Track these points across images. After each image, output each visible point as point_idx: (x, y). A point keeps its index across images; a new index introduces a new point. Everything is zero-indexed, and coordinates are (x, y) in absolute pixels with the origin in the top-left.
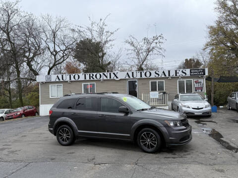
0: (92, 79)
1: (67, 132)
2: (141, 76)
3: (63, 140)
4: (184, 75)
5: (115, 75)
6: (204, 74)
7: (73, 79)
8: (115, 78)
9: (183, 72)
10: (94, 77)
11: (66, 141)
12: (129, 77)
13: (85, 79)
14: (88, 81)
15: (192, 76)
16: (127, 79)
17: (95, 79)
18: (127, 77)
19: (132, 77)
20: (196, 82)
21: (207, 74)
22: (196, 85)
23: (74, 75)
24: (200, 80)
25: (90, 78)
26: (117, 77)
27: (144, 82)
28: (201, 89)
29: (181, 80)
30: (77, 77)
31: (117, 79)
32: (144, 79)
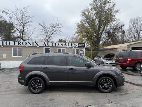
0: (19, 45)
1: (39, 83)
2: (53, 45)
3: (35, 89)
4: (75, 46)
5: (37, 44)
6: (85, 46)
7: (5, 44)
8: (36, 45)
9: (75, 45)
10: (21, 44)
11: (38, 90)
12: (46, 45)
13: (15, 44)
14: (17, 46)
15: (79, 47)
16: (44, 47)
17: (22, 45)
18: (44, 45)
19: (47, 46)
20: (81, 50)
21: (86, 46)
22: (81, 52)
23: (6, 41)
24: (82, 49)
25: (18, 45)
26: (38, 45)
27: (54, 49)
28: (83, 54)
29: (74, 49)
30: (8, 43)
31: (38, 46)
32: (54, 47)
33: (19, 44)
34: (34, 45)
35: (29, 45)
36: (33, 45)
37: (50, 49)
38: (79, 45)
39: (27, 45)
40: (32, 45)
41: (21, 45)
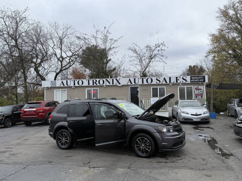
2: (143, 83)
3: (62, 144)
5: (118, 81)
6: (204, 81)
8: (118, 84)
9: (183, 79)
11: (65, 145)
12: (131, 83)
14: (91, 86)
15: (192, 83)
16: (129, 85)
17: (99, 85)
18: (129, 83)
19: (134, 84)
20: (197, 89)
21: (207, 81)
22: (197, 92)
24: (200, 87)
25: (93, 84)
27: (146, 88)
28: (202, 95)
29: (182, 87)
30: (80, 83)
31: (119, 85)
32: (145, 85)
33: (95, 84)
34: (115, 84)
35: (108, 84)
36: (113, 84)
37: (138, 89)
38: (191, 79)
39: (104, 84)
40: (111, 84)
41: (96, 84)
